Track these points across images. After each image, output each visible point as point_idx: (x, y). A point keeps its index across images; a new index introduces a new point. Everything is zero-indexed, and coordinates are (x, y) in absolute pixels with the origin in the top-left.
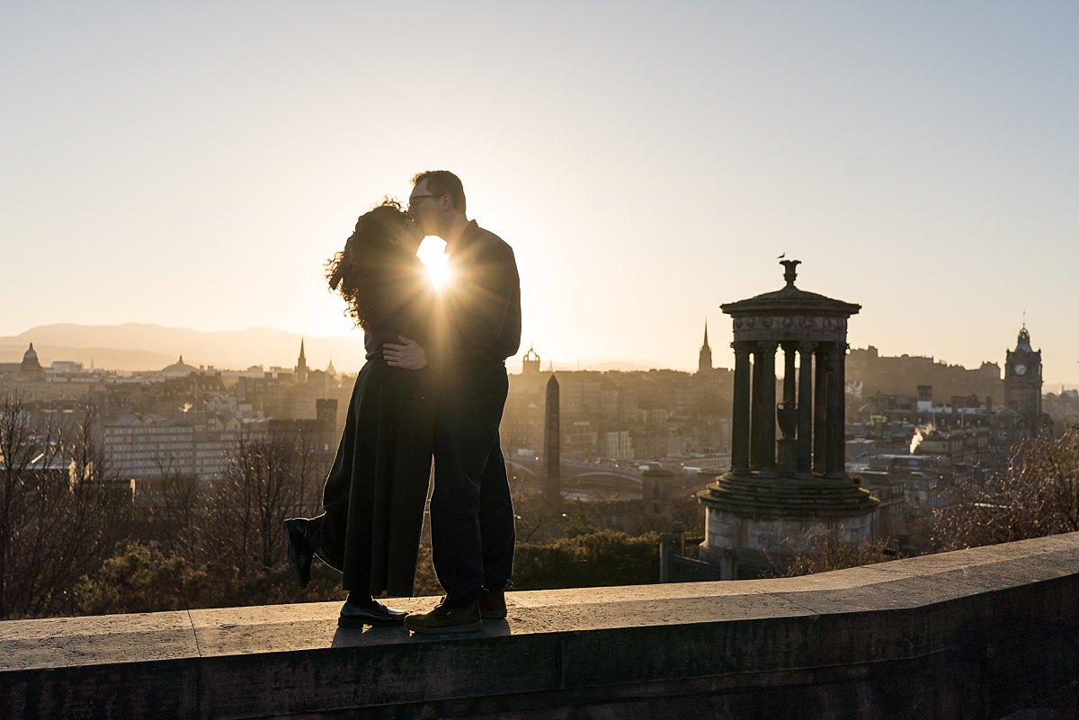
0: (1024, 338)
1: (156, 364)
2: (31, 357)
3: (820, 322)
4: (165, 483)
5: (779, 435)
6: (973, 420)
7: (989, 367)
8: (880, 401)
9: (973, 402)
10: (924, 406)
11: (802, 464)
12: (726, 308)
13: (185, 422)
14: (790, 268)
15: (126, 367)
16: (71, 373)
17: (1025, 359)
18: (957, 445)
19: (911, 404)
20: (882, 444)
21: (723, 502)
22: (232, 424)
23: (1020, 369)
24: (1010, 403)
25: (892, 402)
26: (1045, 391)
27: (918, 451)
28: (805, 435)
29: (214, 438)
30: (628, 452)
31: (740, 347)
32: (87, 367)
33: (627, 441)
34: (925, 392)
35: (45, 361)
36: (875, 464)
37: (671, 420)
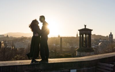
0: (111, 33)
1: (20, 36)
2: (7, 36)
3: (88, 32)
4: (21, 49)
5: (84, 43)
6: (105, 42)
7: (107, 36)
8: (96, 40)
9: (106, 40)
10: (100, 40)
11: (87, 46)
12: (79, 30)
13: (23, 43)
14: (85, 26)
15: (17, 37)
16: (12, 37)
17: (111, 35)
18: (104, 44)
19: (99, 40)
20: (96, 44)
21: (78, 50)
22: (28, 43)
23: (111, 36)
24: (109, 40)
25: (97, 40)
26: (113, 39)
27: (100, 45)
28: (87, 43)
29: (26, 44)
30: (69, 45)
31: (80, 34)
32: (13, 37)
33: (69, 44)
34: (100, 39)
35: (9, 36)
36: (95, 47)
37: (74, 42)
